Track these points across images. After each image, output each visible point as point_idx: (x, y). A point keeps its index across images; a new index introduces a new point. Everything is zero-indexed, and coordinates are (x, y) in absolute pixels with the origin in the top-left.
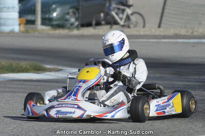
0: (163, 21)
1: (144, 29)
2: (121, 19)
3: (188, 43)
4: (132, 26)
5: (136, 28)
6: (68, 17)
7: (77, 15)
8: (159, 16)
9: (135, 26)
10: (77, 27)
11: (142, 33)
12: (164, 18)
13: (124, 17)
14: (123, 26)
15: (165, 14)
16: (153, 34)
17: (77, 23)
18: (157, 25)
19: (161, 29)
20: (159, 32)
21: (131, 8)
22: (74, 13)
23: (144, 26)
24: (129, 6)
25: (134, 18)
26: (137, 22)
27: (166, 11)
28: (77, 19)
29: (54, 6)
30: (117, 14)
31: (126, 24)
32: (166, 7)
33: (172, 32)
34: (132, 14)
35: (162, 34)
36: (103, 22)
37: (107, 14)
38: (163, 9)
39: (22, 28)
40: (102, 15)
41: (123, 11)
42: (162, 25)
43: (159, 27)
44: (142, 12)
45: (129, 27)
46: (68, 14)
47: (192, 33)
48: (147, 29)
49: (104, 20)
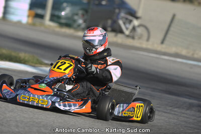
0: (167, 39)
2: (127, 29)
3: (186, 64)
4: (136, 37)
6: (76, 17)
7: (86, 17)
8: (164, 32)
9: (140, 38)
10: (83, 30)
12: (169, 36)
13: (130, 27)
14: (128, 36)
15: (170, 32)
17: (83, 25)
18: (159, 41)
19: (164, 46)
21: (139, 20)
22: (83, 15)
23: (148, 40)
24: (137, 18)
25: (139, 30)
27: (172, 29)
28: (85, 21)
29: (65, 5)
30: (124, 23)
31: (131, 34)
32: (173, 25)
33: (173, 50)
34: (140, 26)
35: (163, 50)
36: (109, 29)
37: (115, 22)
38: (170, 26)
39: (30, 20)
40: (109, 22)
41: (131, 21)
42: (166, 42)
43: (162, 42)
44: (148, 25)
45: (133, 38)
46: (77, 14)
47: (193, 54)
48: (150, 43)
49: (111, 26)
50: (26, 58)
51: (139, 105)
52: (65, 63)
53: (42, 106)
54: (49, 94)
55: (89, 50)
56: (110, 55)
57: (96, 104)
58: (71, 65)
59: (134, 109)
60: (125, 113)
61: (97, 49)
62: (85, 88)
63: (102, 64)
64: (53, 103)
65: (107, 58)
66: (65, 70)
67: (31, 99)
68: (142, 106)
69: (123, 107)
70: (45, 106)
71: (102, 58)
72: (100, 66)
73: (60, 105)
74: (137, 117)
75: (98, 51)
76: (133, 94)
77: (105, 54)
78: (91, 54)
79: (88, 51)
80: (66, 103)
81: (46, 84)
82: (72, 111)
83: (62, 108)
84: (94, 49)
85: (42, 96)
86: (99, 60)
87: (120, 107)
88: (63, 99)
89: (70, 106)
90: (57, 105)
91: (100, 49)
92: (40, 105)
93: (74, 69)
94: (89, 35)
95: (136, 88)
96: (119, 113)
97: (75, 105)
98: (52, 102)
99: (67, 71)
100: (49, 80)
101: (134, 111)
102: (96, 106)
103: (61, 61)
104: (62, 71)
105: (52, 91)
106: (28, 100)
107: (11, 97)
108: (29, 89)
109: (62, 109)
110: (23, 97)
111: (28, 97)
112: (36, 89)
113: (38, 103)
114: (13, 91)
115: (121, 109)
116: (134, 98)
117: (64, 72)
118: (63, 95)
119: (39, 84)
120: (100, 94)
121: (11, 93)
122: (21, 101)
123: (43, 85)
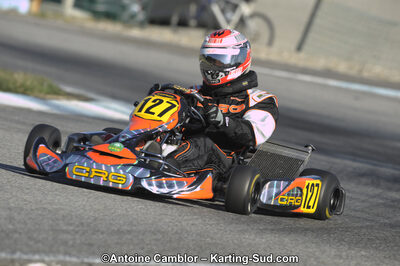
0: (309, 41)
2: (228, 22)
3: (347, 91)
8: (302, 28)
12: (312, 35)
13: (235, 18)
15: (314, 28)
16: (283, 61)
17: (141, 16)
19: (302, 55)
23: (270, 43)
24: (248, 1)
26: (258, 34)
27: (318, 21)
28: (144, 8)
30: (223, 11)
33: (320, 63)
34: (253, 15)
35: (301, 64)
36: (193, 22)
37: (204, 8)
38: (313, 15)
39: (35, 7)
40: (193, 9)
41: (235, 7)
42: (306, 47)
43: (299, 48)
47: (361, 71)
49: (197, 17)
50: (28, 83)
51: (311, 182)
52: (161, 101)
53: (115, 186)
54: (129, 162)
55: (212, 75)
56: (256, 86)
57: (225, 182)
58: (173, 106)
59: (301, 191)
60: (282, 200)
61: (227, 74)
62: (202, 148)
63: (238, 104)
64: (137, 180)
65: (249, 91)
66: (161, 115)
67: (94, 174)
68: (317, 185)
69: (278, 186)
70: (120, 186)
71: (237, 91)
72: (233, 106)
73: (150, 184)
74: (309, 207)
75: (230, 77)
76: (300, 161)
77: (245, 83)
78: (215, 82)
79: (209, 77)
80: (164, 180)
81: (123, 143)
82: (175, 196)
83: (154, 189)
84: (221, 74)
85: (115, 166)
86: (232, 94)
87: (271, 186)
88: (157, 172)
89: (170, 186)
90: (144, 184)
91: (235, 74)
92: (111, 185)
93: (180, 113)
94: (212, 44)
95: (305, 149)
96: (270, 198)
97: (180, 184)
98: (135, 178)
99: (165, 118)
100: (129, 136)
101: (301, 196)
102: (225, 186)
103: (153, 98)
104: (155, 117)
105: (134, 156)
106: (87, 175)
107: (55, 169)
108: (90, 154)
109: (155, 192)
110: (78, 168)
111: (88, 169)
112: (103, 153)
113: (107, 180)
114: (58, 157)
115: (275, 191)
116: (301, 169)
117: (159, 118)
118: (156, 165)
119: (110, 143)
120: (233, 161)
121: (55, 162)
122: (74, 177)
123: (118, 145)
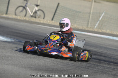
0: (55, 17)
1: (44, 20)
2: (32, 12)
4: (37, 17)
5: (39, 19)
9: (39, 17)
11: (42, 22)
12: (56, 15)
14: (32, 16)
15: (56, 13)
16: (48, 23)
18: (51, 19)
20: (51, 23)
21: (38, 7)
23: (44, 18)
25: (38, 13)
26: (40, 15)
31: (34, 15)
32: (58, 9)
35: (53, 24)
38: (56, 10)
40: (21, 8)
42: (54, 19)
43: (52, 20)
44: (44, 10)
45: (35, 17)
48: (45, 20)
